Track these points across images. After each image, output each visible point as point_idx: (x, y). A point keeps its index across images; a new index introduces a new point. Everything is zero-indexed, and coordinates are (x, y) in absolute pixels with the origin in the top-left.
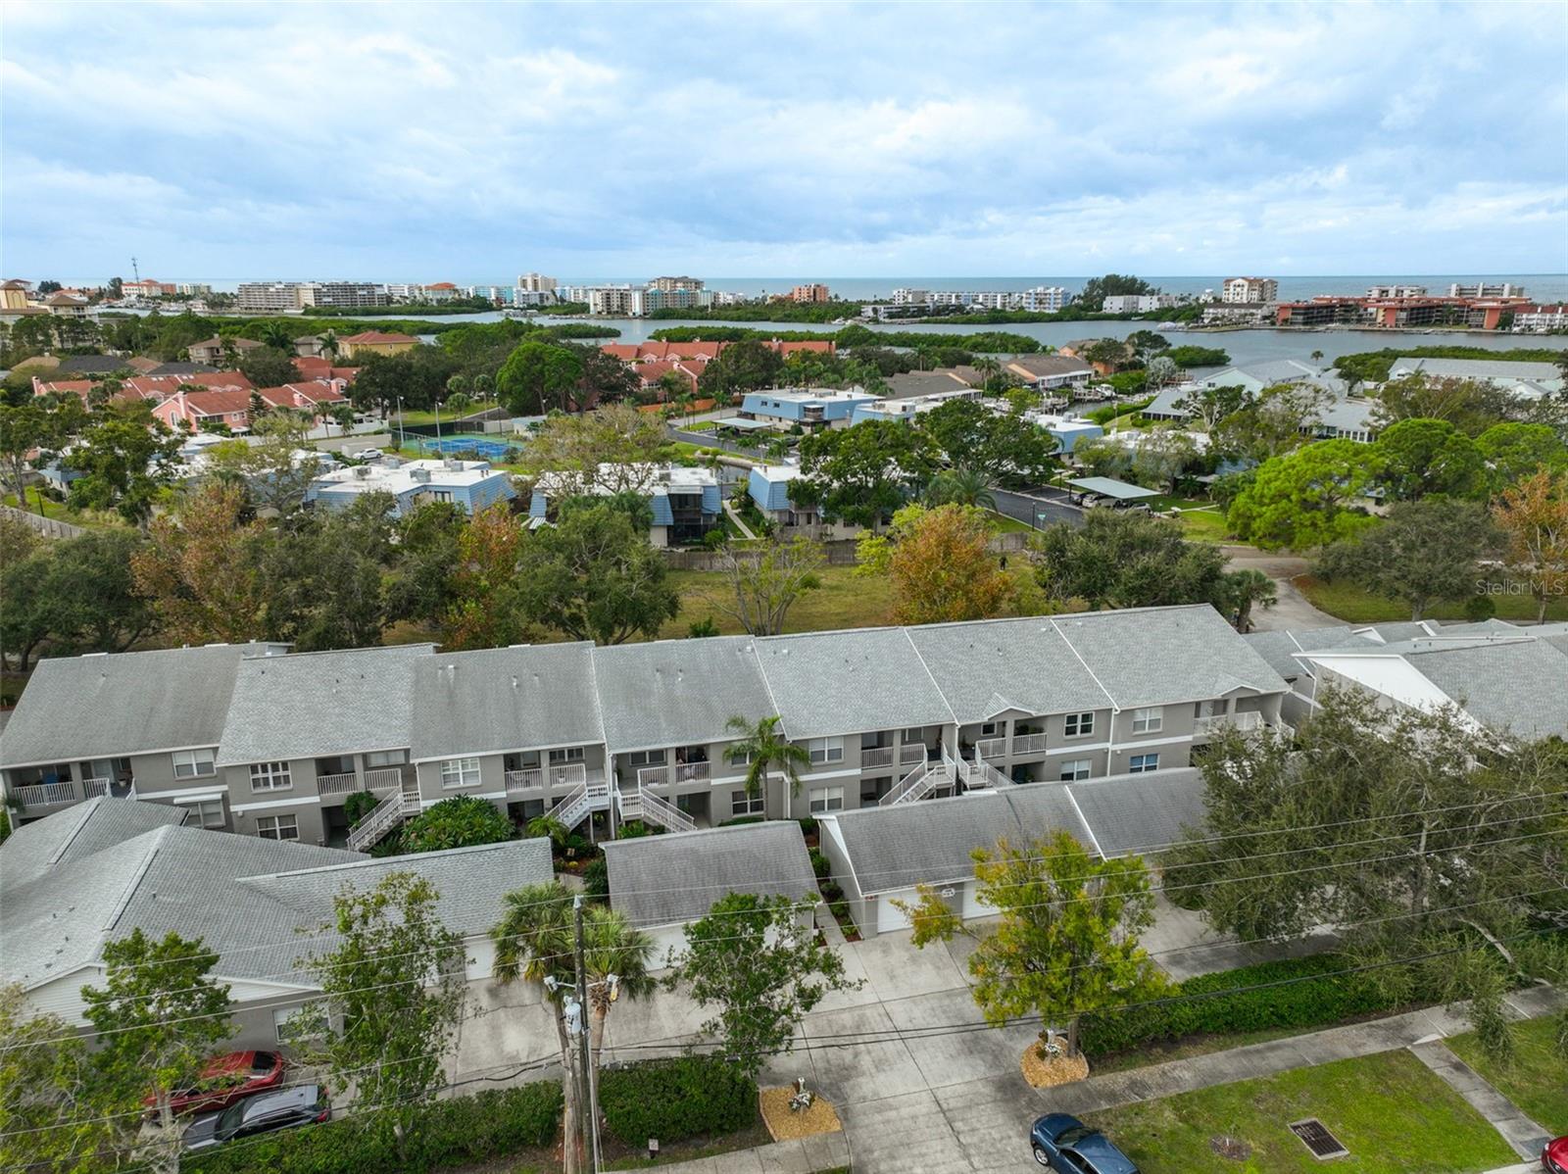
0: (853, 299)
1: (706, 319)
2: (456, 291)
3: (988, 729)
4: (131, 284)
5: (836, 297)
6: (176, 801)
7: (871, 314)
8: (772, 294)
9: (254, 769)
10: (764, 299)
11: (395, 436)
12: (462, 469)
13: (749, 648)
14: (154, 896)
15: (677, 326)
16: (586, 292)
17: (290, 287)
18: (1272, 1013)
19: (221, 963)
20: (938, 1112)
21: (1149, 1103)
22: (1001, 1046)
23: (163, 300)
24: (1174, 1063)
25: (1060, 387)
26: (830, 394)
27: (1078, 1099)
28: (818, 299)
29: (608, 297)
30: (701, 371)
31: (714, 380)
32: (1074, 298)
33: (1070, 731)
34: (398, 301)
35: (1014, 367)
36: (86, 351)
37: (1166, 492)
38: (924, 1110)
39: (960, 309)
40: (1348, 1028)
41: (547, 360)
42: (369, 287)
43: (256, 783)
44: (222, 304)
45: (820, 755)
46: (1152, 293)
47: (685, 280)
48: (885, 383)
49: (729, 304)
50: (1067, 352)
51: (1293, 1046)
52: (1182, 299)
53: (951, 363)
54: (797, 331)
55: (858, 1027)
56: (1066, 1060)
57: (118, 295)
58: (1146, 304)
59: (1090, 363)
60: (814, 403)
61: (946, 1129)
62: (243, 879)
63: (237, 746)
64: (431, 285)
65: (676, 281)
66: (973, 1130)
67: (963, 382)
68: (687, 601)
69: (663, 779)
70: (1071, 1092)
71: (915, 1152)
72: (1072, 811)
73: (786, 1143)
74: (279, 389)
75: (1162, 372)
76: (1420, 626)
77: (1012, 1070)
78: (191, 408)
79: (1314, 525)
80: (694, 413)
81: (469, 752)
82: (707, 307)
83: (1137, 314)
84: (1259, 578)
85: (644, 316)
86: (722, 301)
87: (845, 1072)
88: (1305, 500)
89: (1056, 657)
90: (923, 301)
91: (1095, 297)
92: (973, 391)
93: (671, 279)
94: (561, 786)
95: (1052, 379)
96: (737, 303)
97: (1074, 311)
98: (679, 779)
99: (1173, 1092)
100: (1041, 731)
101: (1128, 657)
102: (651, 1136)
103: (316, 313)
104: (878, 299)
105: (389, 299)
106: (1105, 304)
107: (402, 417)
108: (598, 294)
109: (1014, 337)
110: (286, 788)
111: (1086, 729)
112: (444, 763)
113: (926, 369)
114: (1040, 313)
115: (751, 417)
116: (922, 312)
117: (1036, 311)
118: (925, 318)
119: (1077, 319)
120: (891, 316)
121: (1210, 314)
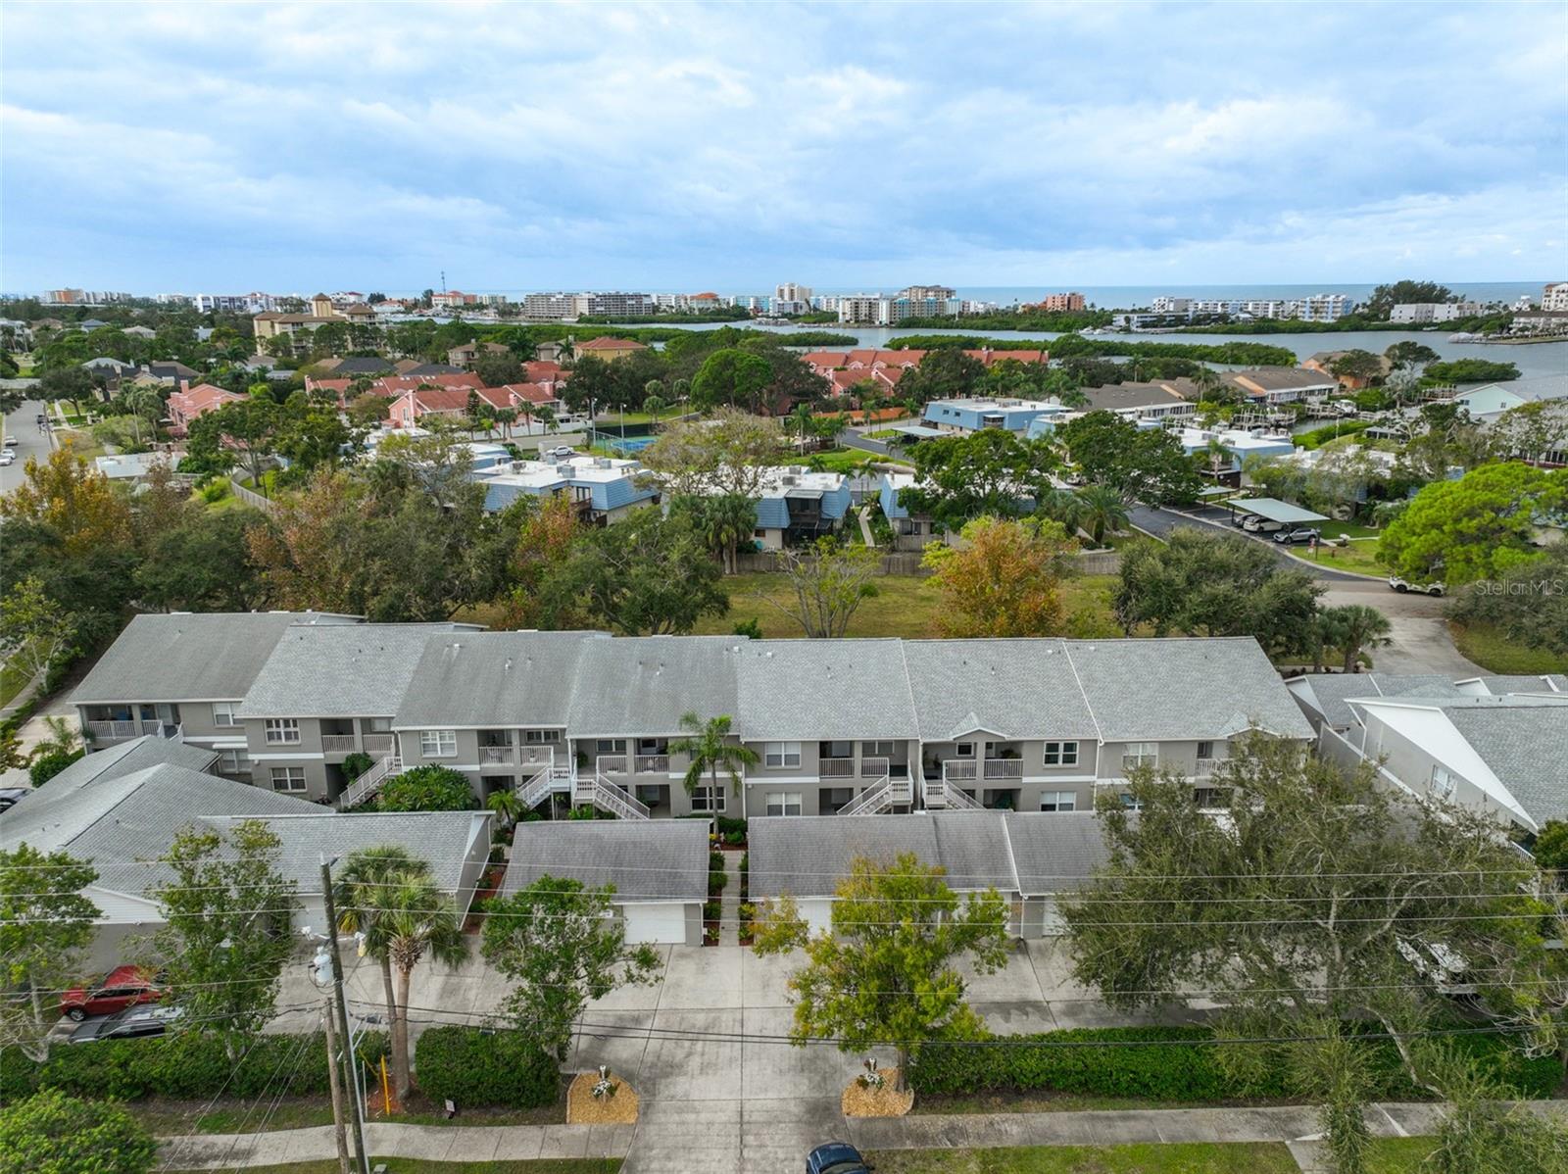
0: (1109, 308)
1: (951, 328)
2: (718, 300)
3: (965, 749)
4: (441, 295)
5: (1092, 305)
6: (215, 746)
7: (1123, 323)
8: (1024, 301)
9: (269, 723)
10: (1016, 308)
11: (590, 435)
12: (609, 467)
13: (736, 648)
14: (118, 822)
15: (912, 335)
16: (837, 301)
17: (568, 297)
18: (1134, 1080)
19: (100, 880)
20: (736, 1123)
21: (957, 1151)
22: (835, 1069)
23: (463, 309)
24: (1008, 1115)
25: (1291, 402)
26: (1015, 404)
27: (886, 1134)
28: (1072, 308)
29: (857, 306)
30: (898, 379)
31: (910, 387)
32: (1358, 306)
33: (1051, 759)
34: (665, 311)
35: (1241, 380)
36: (367, 354)
37: (1346, 518)
38: (724, 1118)
39: (1223, 318)
40: (1226, 1110)
41: (738, 366)
42: (638, 297)
43: (271, 736)
44: (511, 313)
45: (774, 760)
46: (1455, 300)
47: (937, 289)
48: (1082, 394)
49: (978, 313)
50: (1313, 365)
51: (1150, 1119)
52: (1489, 308)
53: (1170, 374)
54: (1034, 340)
55: (706, 1029)
56: (893, 1093)
57: (429, 305)
58: (1442, 312)
59: (1337, 378)
60: (995, 412)
61: (735, 1141)
62: (203, 817)
63: (257, 703)
64: (695, 294)
65: (928, 290)
66: (761, 1146)
67: (1177, 394)
68: (736, 602)
69: (621, 768)
70: (881, 1126)
71: (693, 1157)
72: (1002, 841)
73: (576, 1127)
74: (497, 389)
75: (1400, 388)
76: (1545, 680)
77: (833, 1095)
78: (419, 405)
79: (1468, 561)
80: (880, 421)
81: (444, 724)
82: (954, 316)
83: (1431, 324)
84: (1371, 614)
85: (890, 325)
86: (972, 310)
87: (669, 1069)
88: (1460, 532)
89: (1053, 681)
90: (1186, 310)
91: (1383, 305)
92: (1185, 404)
93: (923, 288)
94: (531, 764)
95: (1285, 394)
96: (988, 312)
97: (1354, 321)
98: (637, 770)
99: (990, 1144)
100: (1019, 756)
101: (1134, 687)
102: (449, 1098)
103: (589, 321)
104: (1137, 308)
105: (656, 309)
106: (1393, 313)
107: (605, 416)
108: (848, 304)
109: (1267, 347)
110: (295, 743)
111: (1069, 759)
112: (425, 733)
113: (1143, 380)
114: (1315, 323)
115: (934, 426)
116: (1180, 321)
117: (1311, 320)
118: (1182, 328)
119: (1358, 329)
120: (1144, 325)
121: (1520, 323)
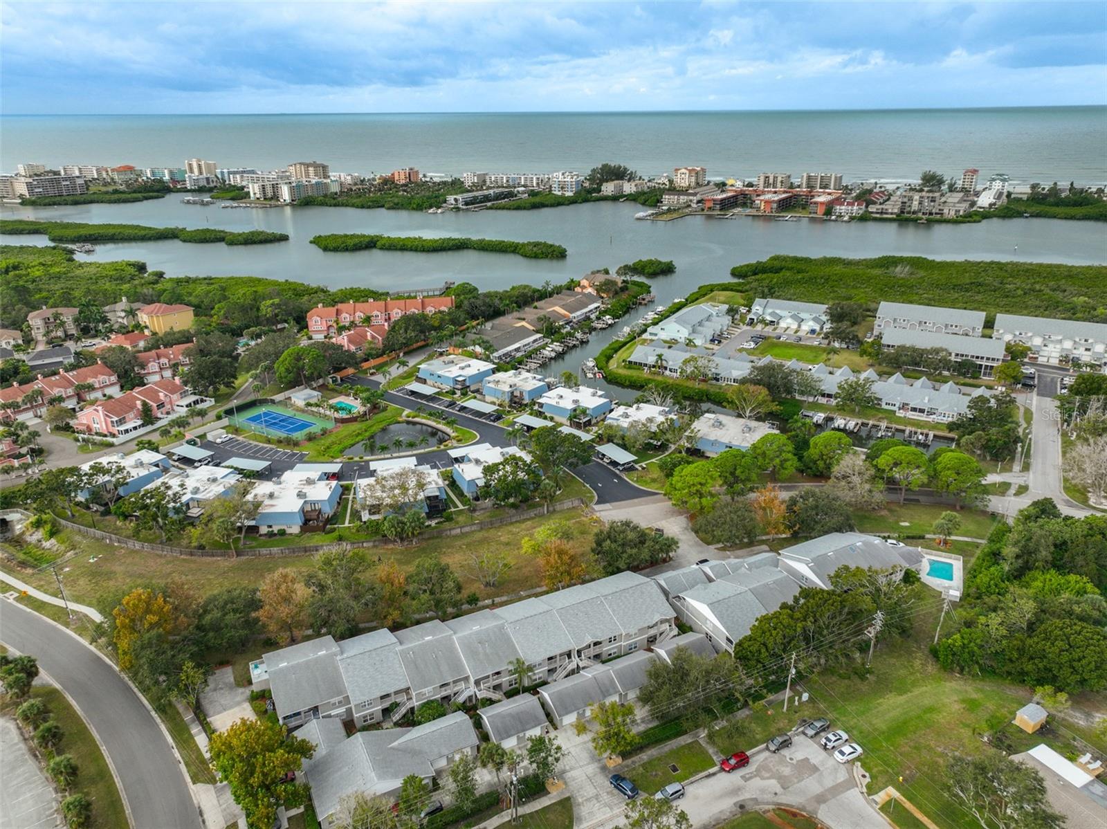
1: (338, 206)
2: (137, 174)
3: (585, 648)
6: (332, 714)
7: (453, 202)
9: (363, 703)
12: (314, 482)
14: (374, 758)
20: (588, 778)
21: (636, 767)
22: (601, 758)
24: (642, 755)
25: (584, 319)
26: (466, 366)
27: (620, 769)
28: (412, 180)
29: (263, 187)
33: (610, 642)
35: (557, 309)
38: (584, 779)
41: (307, 358)
43: (362, 707)
45: (535, 666)
49: (351, 187)
56: (617, 759)
58: (628, 188)
60: (461, 376)
61: (590, 782)
63: (356, 697)
66: (596, 782)
67: (532, 329)
69: (488, 682)
70: (618, 767)
72: (613, 679)
73: (553, 793)
77: (604, 764)
78: (107, 415)
81: (430, 687)
82: (336, 193)
83: (623, 196)
87: (563, 771)
89: (604, 614)
94: (456, 689)
95: (579, 315)
98: (493, 681)
99: (642, 762)
100: (601, 644)
103: (33, 203)
106: (603, 188)
108: (256, 184)
110: (371, 706)
112: (424, 691)
114: (563, 196)
115: (424, 382)
116: (487, 198)
117: (560, 193)
118: (489, 204)
119: (586, 201)
120: (467, 204)
121: (666, 198)
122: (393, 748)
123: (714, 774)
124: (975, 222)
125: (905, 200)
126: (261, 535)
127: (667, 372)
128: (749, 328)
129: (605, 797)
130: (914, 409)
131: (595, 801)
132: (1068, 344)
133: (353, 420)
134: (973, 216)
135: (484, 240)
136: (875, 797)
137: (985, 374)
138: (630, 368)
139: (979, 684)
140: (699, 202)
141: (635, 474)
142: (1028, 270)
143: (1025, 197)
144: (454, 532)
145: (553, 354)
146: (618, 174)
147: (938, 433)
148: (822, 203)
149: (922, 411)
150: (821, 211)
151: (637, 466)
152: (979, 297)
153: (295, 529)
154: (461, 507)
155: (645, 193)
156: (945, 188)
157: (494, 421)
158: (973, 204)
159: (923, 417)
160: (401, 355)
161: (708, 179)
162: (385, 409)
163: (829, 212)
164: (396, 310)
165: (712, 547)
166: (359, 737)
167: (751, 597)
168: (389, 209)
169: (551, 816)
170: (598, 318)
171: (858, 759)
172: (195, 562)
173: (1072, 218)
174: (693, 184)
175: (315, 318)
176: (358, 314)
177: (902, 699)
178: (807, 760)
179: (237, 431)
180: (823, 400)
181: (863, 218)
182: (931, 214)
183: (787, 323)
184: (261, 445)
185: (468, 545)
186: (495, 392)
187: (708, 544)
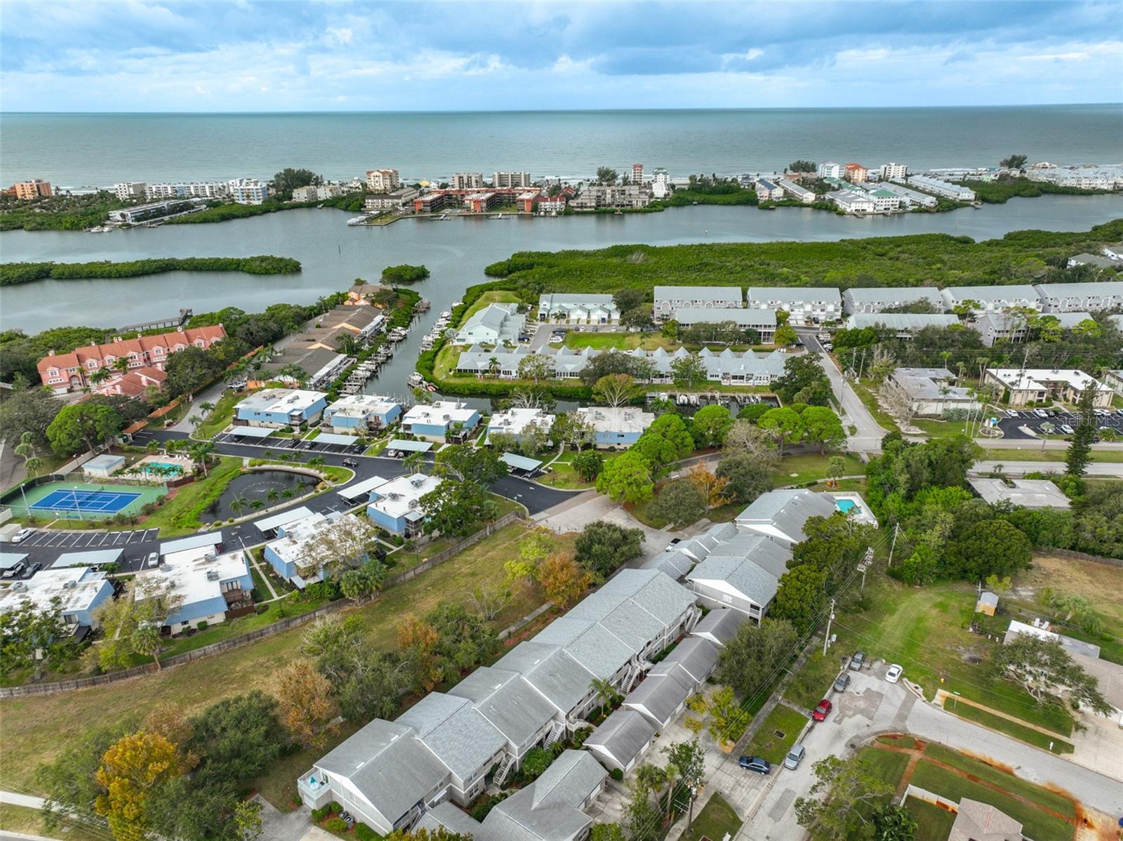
7: (120, 218)
13: (565, 653)
28: (43, 193)
35: (346, 326)
58: (323, 193)
60: (296, 411)
67: (331, 349)
83: (319, 203)
89: (641, 614)
92: (343, 356)
95: (369, 329)
101: (657, 605)
106: (294, 194)
114: (249, 206)
115: (246, 423)
116: (160, 212)
117: (245, 202)
118: (167, 218)
119: (280, 209)
120: (138, 219)
121: (369, 203)
122: (536, 810)
123: (812, 728)
124: (660, 211)
125: (599, 194)
126: (175, 636)
127: (502, 376)
128: (543, 323)
129: (744, 781)
130: (735, 377)
131: (739, 788)
132: (808, 308)
133: (187, 481)
134: (656, 207)
135: (193, 259)
136: (934, 701)
137: (764, 340)
138: (461, 377)
139: (936, 590)
140: (404, 205)
141: (546, 478)
142: (732, 250)
143: (686, 187)
144: (408, 576)
145: (368, 374)
146: (304, 179)
147: (764, 395)
148: (528, 200)
149: (742, 378)
150: (527, 208)
151: (542, 470)
152: (712, 276)
153: (219, 618)
154: (396, 549)
155: (344, 198)
156: (619, 181)
157: (359, 453)
158: (652, 195)
159: (743, 383)
160: (191, 398)
161: (401, 181)
162: (218, 462)
163: (535, 208)
164: (156, 348)
165: (663, 530)
166: (498, 812)
167: (752, 564)
168: (31, 230)
169: (714, 816)
170: (389, 331)
171: (902, 676)
172: (104, 691)
173: (728, 204)
174: (388, 187)
175: (50, 369)
176: (107, 358)
177: (895, 617)
178: (868, 690)
179: (33, 522)
180: (657, 381)
181: (568, 213)
182: (623, 206)
183: (577, 315)
184: (83, 532)
185: (433, 585)
186: (347, 422)
187: (658, 528)
